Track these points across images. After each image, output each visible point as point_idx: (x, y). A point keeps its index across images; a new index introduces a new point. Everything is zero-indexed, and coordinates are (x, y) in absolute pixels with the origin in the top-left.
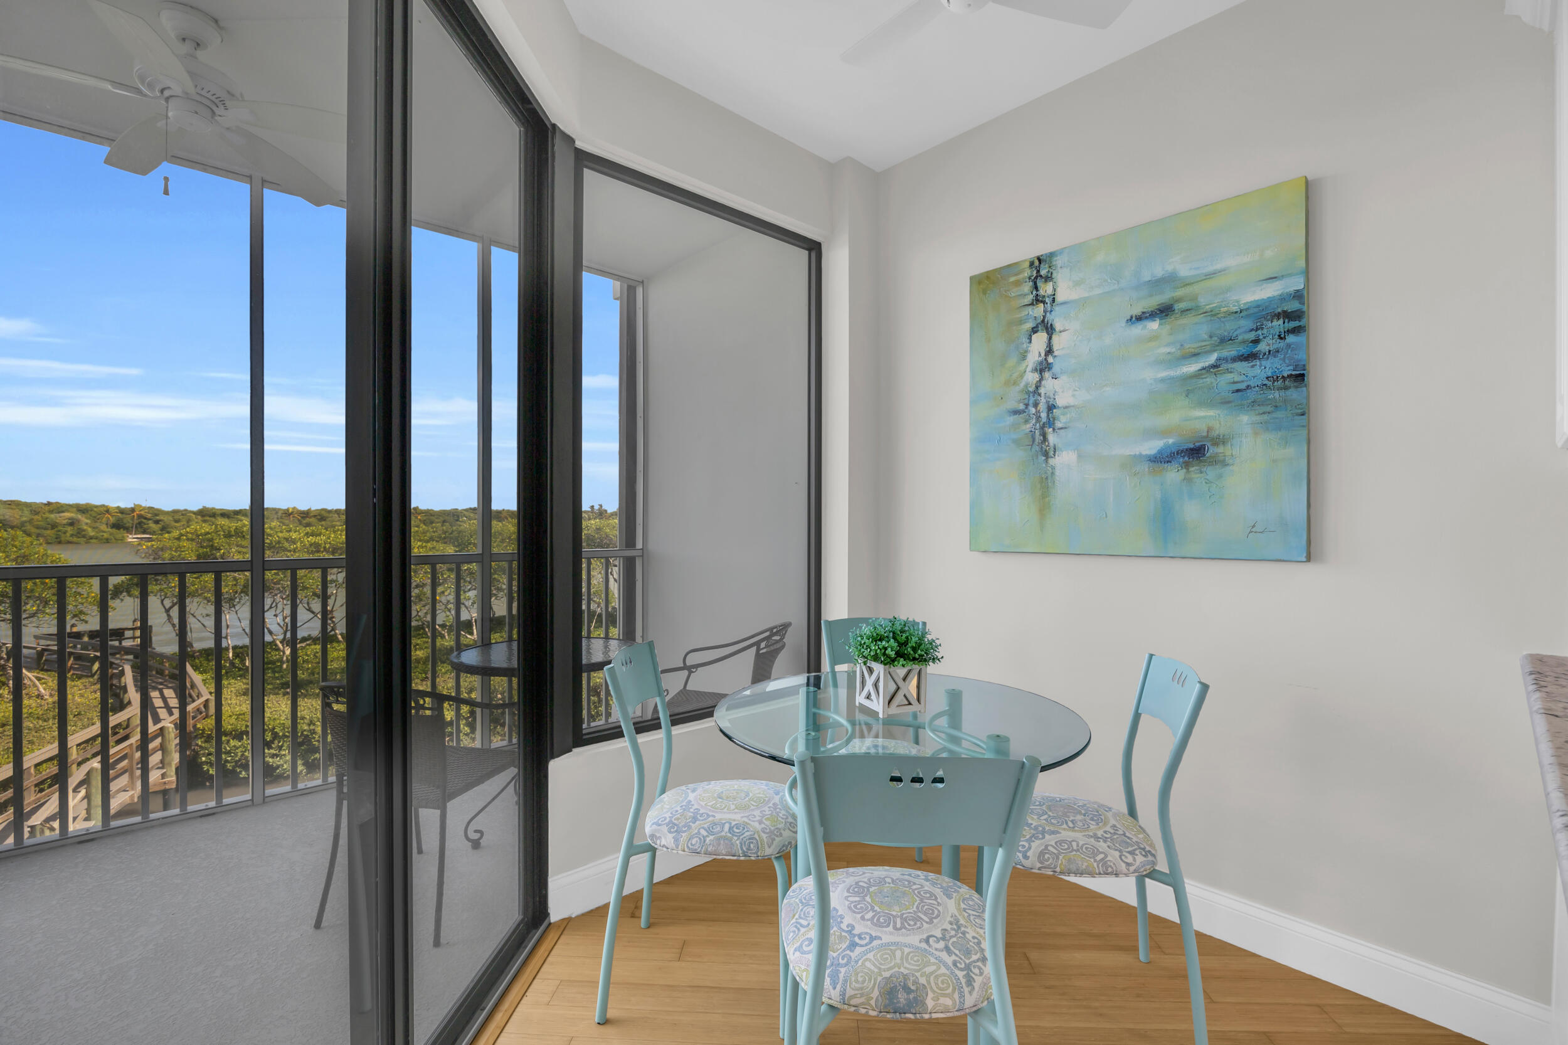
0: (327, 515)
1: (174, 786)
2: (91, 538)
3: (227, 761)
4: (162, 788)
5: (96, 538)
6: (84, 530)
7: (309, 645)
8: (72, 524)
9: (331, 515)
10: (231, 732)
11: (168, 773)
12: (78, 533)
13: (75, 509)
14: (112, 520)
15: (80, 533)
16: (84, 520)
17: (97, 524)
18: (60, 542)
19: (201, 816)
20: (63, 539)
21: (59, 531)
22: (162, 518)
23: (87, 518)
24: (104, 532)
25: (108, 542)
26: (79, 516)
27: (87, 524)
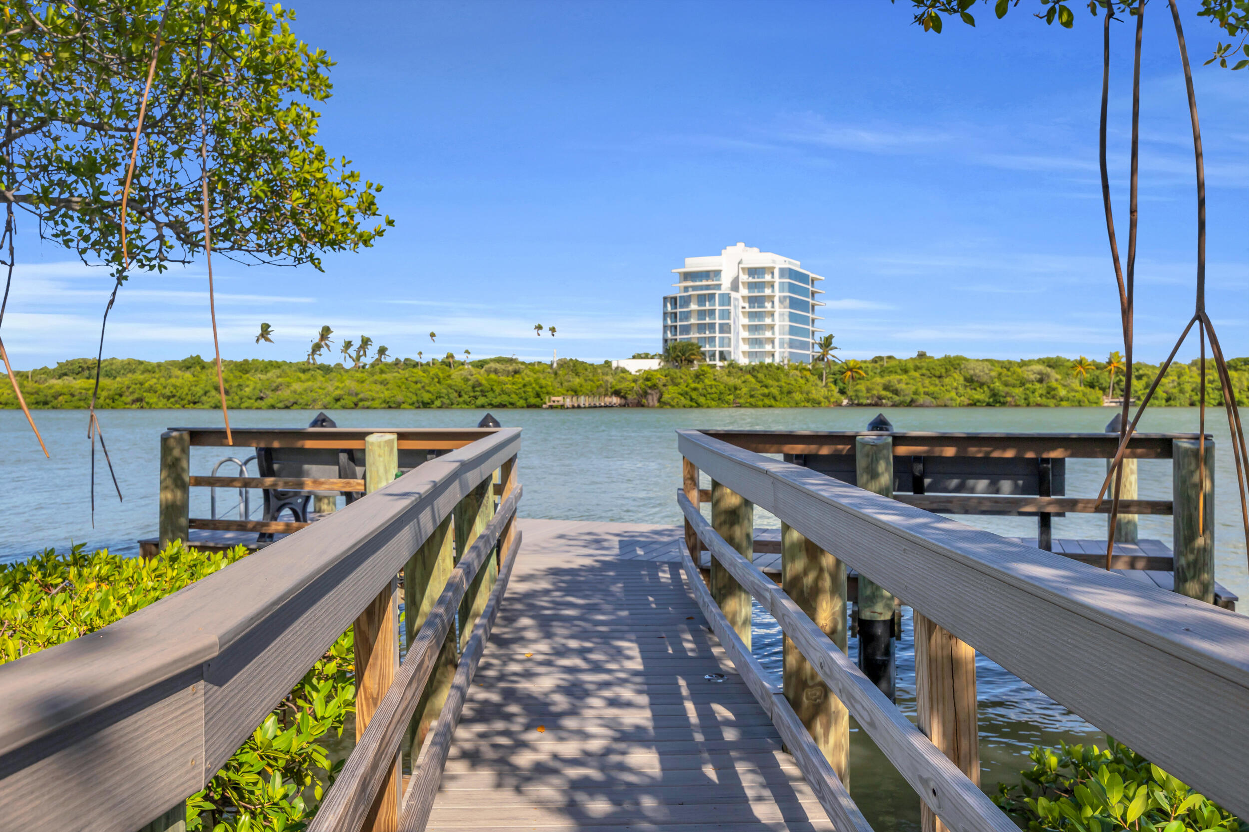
5: (1068, 400)
6: (1054, 389)
12: (1048, 393)
14: (1087, 376)
15: (1050, 393)
18: (1028, 405)
20: (1031, 400)
21: (1028, 389)
22: (1146, 372)
24: (1076, 391)
25: (1080, 406)
26: (1049, 370)
27: (1056, 380)
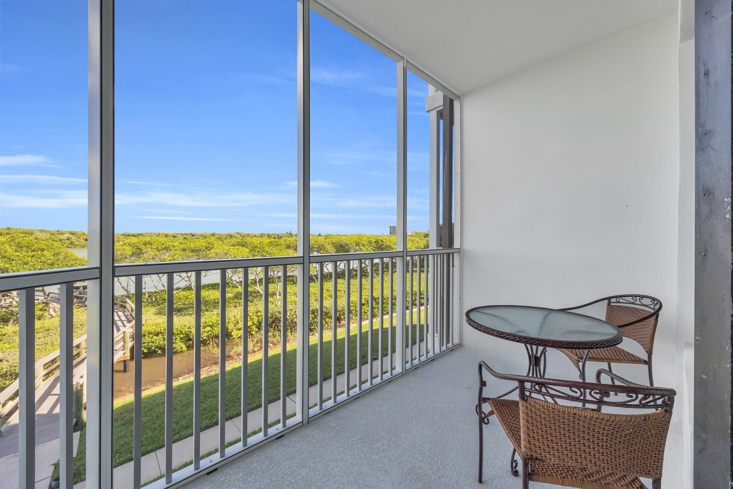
0: (176, 235)
1: (129, 358)
2: (77, 245)
3: (152, 346)
4: (124, 359)
7: (180, 291)
8: (68, 239)
9: (178, 235)
10: (154, 333)
11: (126, 353)
13: (69, 233)
16: (73, 238)
17: (79, 240)
19: (277, 439)
23: (75, 237)
